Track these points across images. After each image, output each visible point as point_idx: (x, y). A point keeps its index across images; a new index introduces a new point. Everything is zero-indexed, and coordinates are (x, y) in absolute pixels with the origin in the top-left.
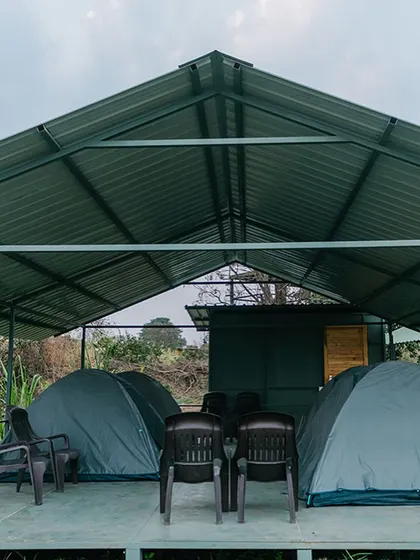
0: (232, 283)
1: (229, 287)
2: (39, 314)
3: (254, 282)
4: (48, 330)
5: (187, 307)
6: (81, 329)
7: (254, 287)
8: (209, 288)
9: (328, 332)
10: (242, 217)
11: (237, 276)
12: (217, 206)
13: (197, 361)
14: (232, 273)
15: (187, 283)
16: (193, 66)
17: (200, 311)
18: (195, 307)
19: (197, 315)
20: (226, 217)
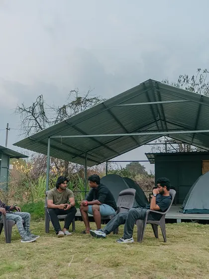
0: (166, 144)
1: (165, 145)
2: (93, 156)
3: (175, 143)
4: (94, 163)
5: (145, 154)
6: (105, 163)
7: (176, 146)
8: (156, 146)
9: (204, 163)
10: (164, 120)
11: (168, 141)
12: (155, 117)
13: (152, 179)
14: (166, 140)
15: (145, 144)
16: (144, 83)
17: (151, 155)
18: (149, 154)
19: (150, 157)
20: (158, 120)
